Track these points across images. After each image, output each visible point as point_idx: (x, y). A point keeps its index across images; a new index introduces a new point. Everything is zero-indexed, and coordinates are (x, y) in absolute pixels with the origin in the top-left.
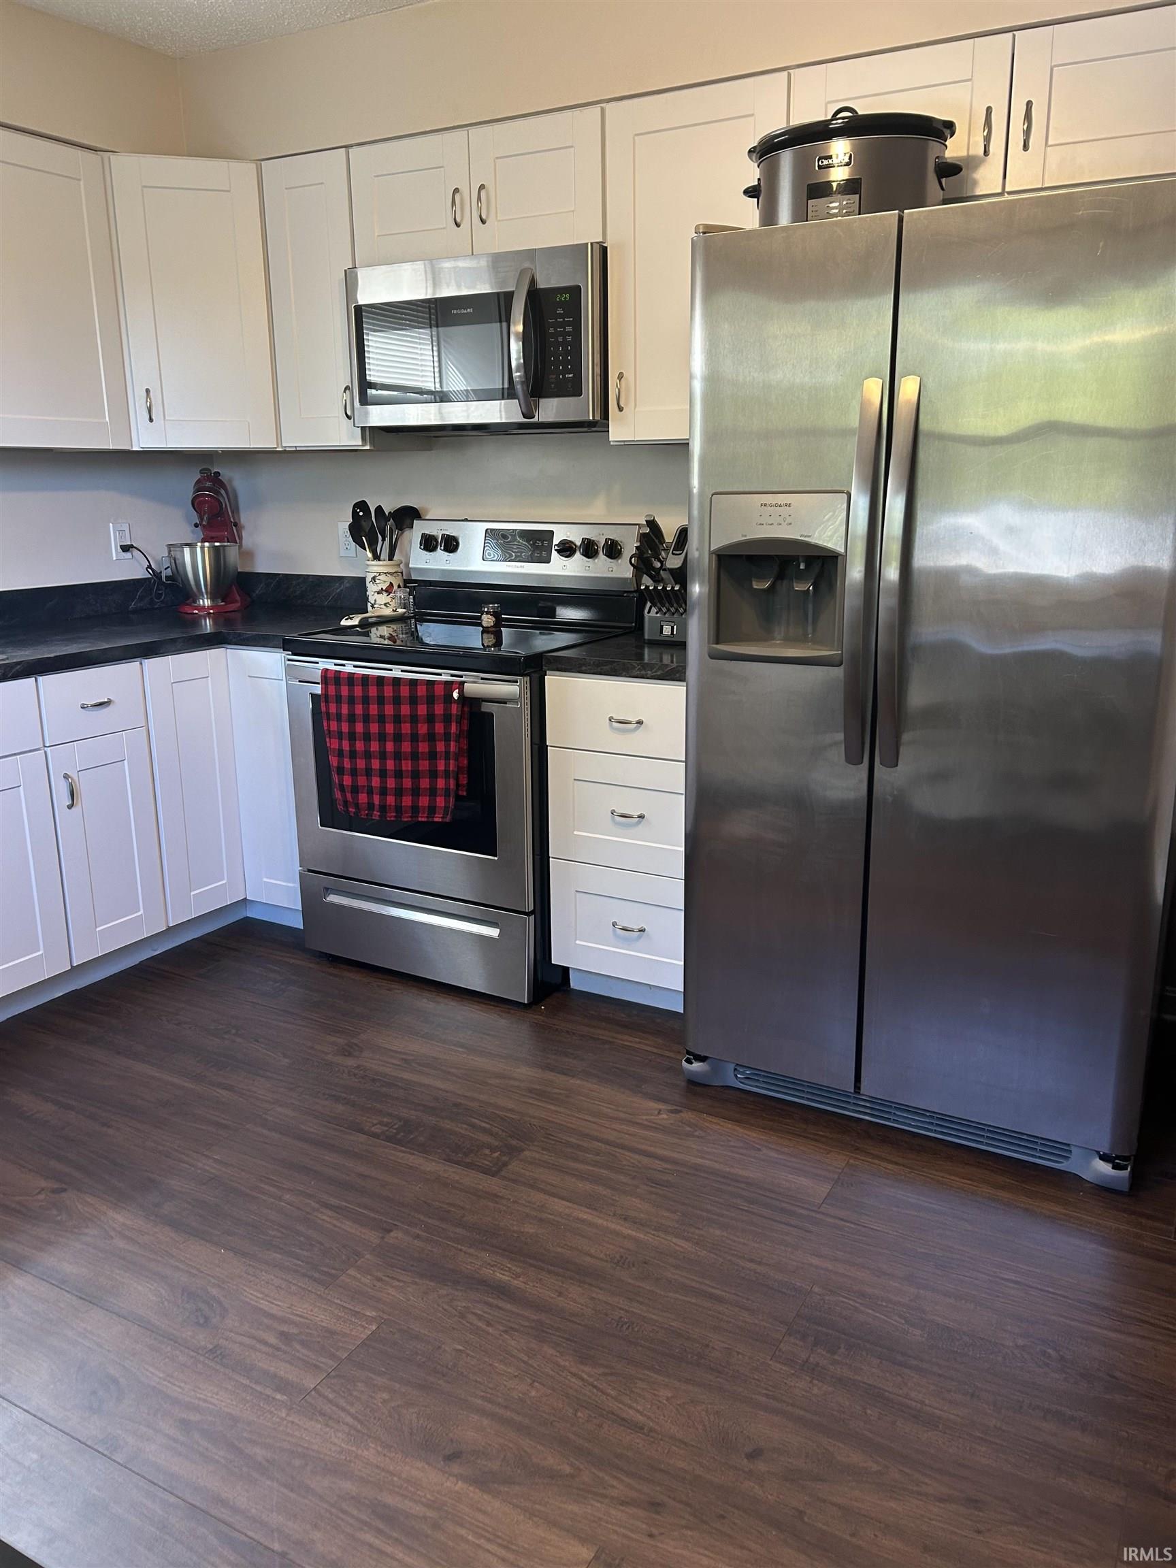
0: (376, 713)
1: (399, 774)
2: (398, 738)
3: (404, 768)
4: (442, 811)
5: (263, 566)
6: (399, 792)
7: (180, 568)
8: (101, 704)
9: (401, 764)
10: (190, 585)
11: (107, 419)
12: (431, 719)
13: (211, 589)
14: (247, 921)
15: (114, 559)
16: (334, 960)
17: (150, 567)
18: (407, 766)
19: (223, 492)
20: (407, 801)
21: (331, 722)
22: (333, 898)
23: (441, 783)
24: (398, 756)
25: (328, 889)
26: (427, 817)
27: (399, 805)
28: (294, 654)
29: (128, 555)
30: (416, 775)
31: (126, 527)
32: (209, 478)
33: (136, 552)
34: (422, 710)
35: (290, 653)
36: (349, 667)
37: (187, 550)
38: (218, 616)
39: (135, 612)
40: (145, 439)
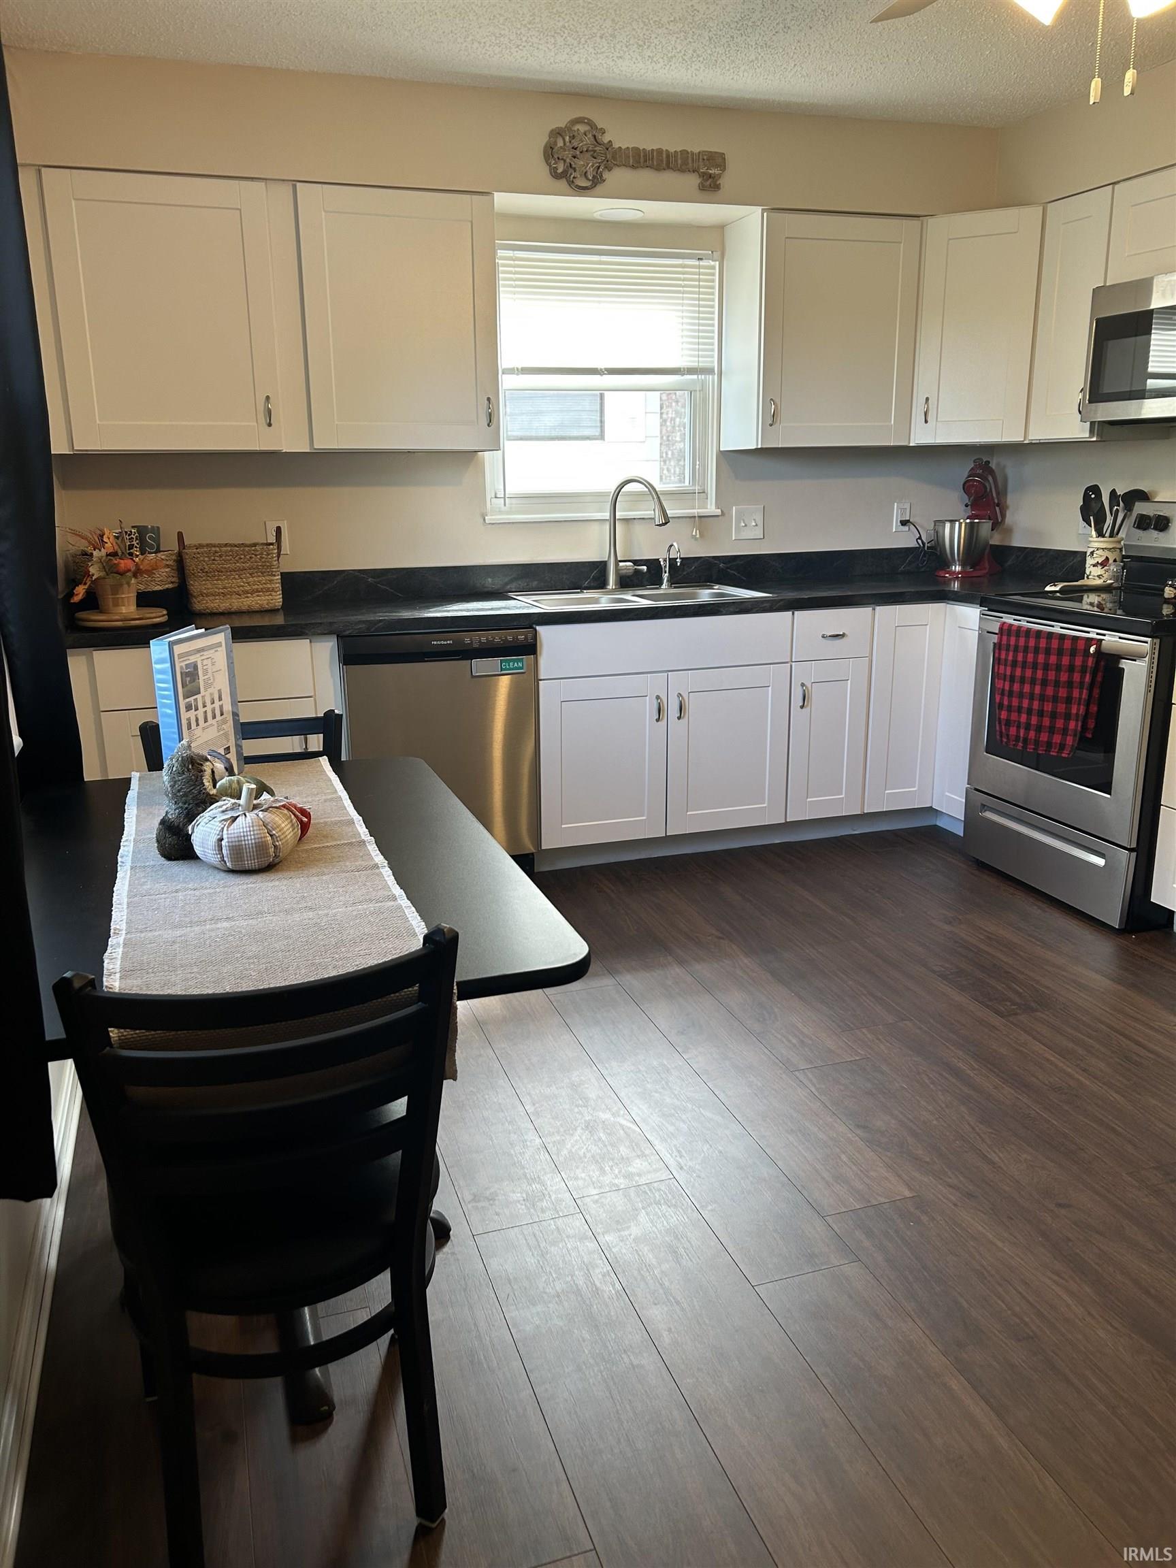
0: (1032, 660)
1: (1041, 713)
2: (1044, 683)
3: (1045, 709)
4: (1070, 749)
5: (1018, 542)
6: (1039, 729)
7: (940, 540)
8: (837, 635)
9: (1043, 705)
10: (946, 555)
11: (893, 422)
12: (1071, 669)
13: (963, 557)
14: (936, 828)
15: (894, 530)
16: (982, 866)
17: (920, 538)
18: (1048, 707)
19: (990, 478)
20: (1044, 737)
21: (1001, 666)
22: (989, 815)
23: (1072, 725)
24: (1043, 698)
25: (985, 805)
26: (1058, 752)
27: (1037, 738)
28: (989, 610)
29: (906, 528)
30: (1054, 716)
31: (907, 506)
32: (980, 466)
33: (912, 527)
34: (1066, 660)
35: (986, 609)
36: (1024, 622)
37: (948, 525)
38: (965, 578)
39: (903, 573)
40: (921, 436)
